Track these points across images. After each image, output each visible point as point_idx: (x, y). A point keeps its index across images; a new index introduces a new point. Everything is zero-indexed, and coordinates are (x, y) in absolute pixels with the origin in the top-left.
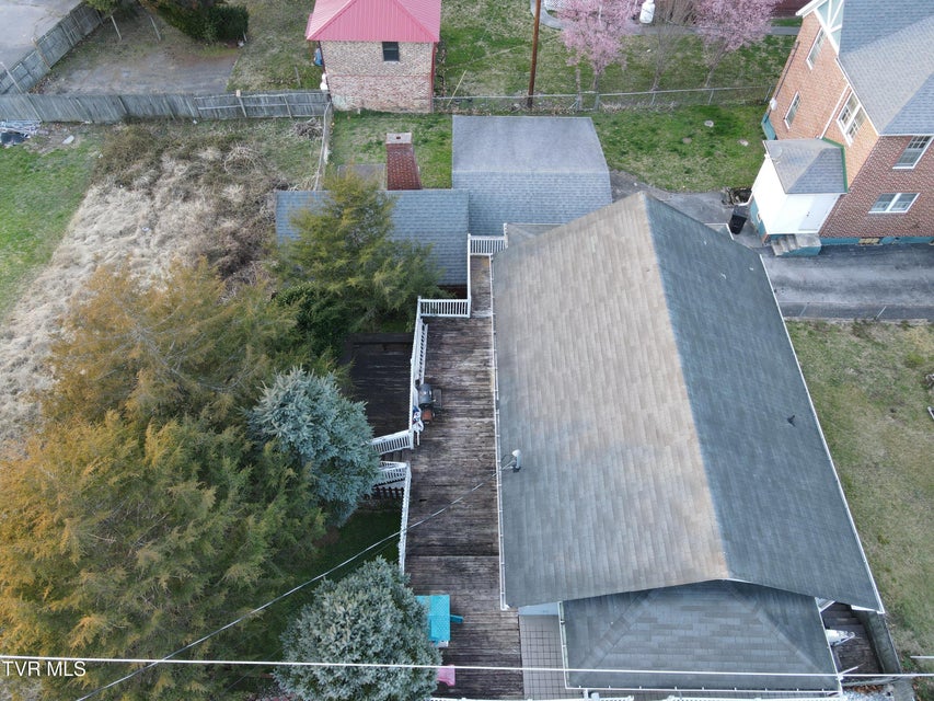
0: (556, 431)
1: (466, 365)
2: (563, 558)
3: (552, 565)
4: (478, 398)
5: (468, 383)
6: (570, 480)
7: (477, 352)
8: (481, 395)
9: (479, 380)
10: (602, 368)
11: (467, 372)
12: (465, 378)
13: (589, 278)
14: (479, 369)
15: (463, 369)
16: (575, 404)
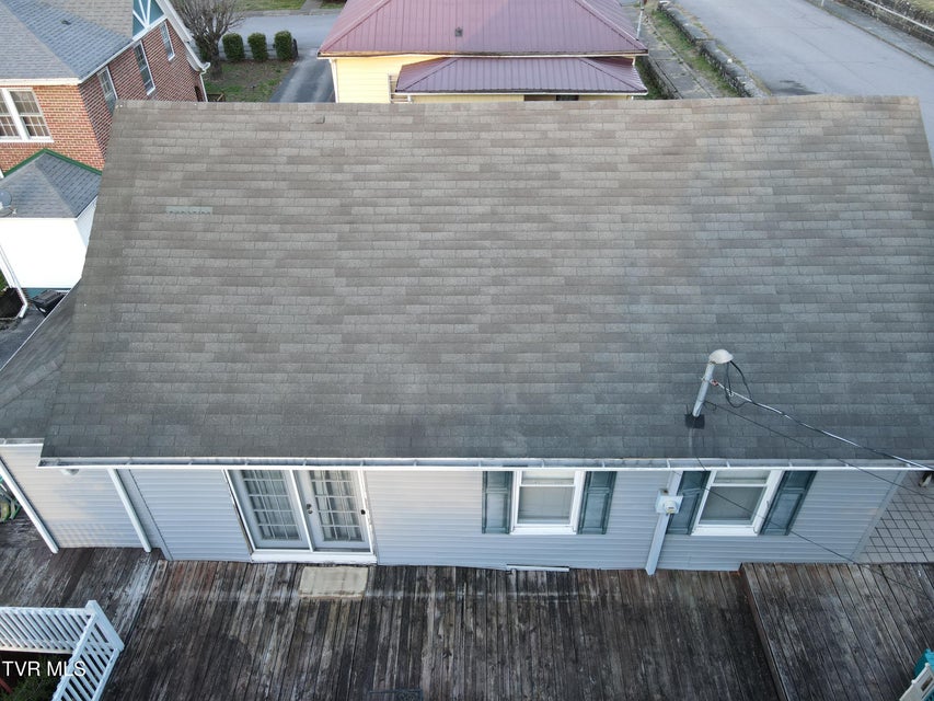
0: (623, 327)
1: (270, 659)
2: (896, 336)
3: (910, 356)
4: (373, 628)
5: (326, 654)
6: (735, 309)
7: (238, 629)
8: (365, 621)
9: (321, 627)
10: (508, 227)
11: (291, 655)
12: (307, 661)
13: (276, 227)
14: (289, 627)
15: (279, 664)
16: (572, 285)
